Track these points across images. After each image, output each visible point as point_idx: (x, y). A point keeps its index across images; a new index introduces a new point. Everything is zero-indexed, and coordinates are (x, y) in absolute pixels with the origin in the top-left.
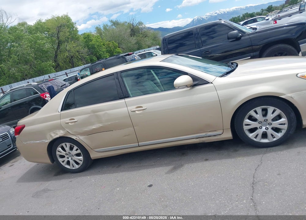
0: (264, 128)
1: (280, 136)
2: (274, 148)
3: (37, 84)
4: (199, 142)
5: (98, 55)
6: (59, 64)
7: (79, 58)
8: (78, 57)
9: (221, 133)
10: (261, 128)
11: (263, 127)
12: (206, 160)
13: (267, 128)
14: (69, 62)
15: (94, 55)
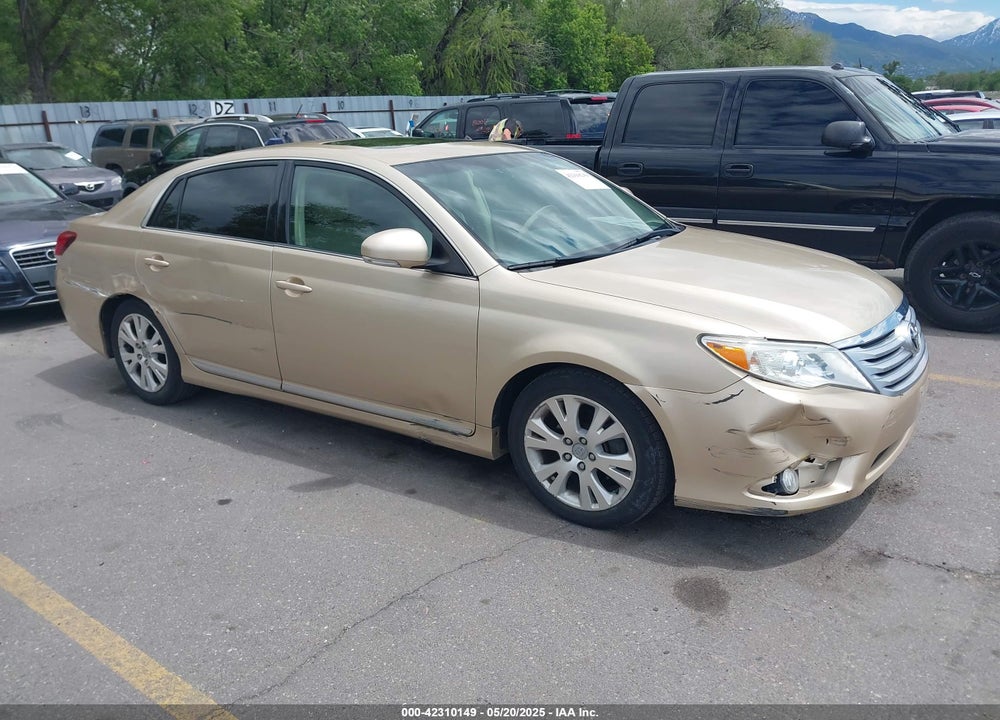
0: (575, 461)
1: (609, 504)
2: (579, 529)
3: (271, 121)
4: (416, 436)
5: (576, 72)
6: (441, 73)
7: (508, 67)
8: (506, 62)
9: (468, 432)
10: (568, 458)
11: (574, 458)
12: (411, 492)
13: (582, 466)
14: (477, 72)
15: (564, 70)
